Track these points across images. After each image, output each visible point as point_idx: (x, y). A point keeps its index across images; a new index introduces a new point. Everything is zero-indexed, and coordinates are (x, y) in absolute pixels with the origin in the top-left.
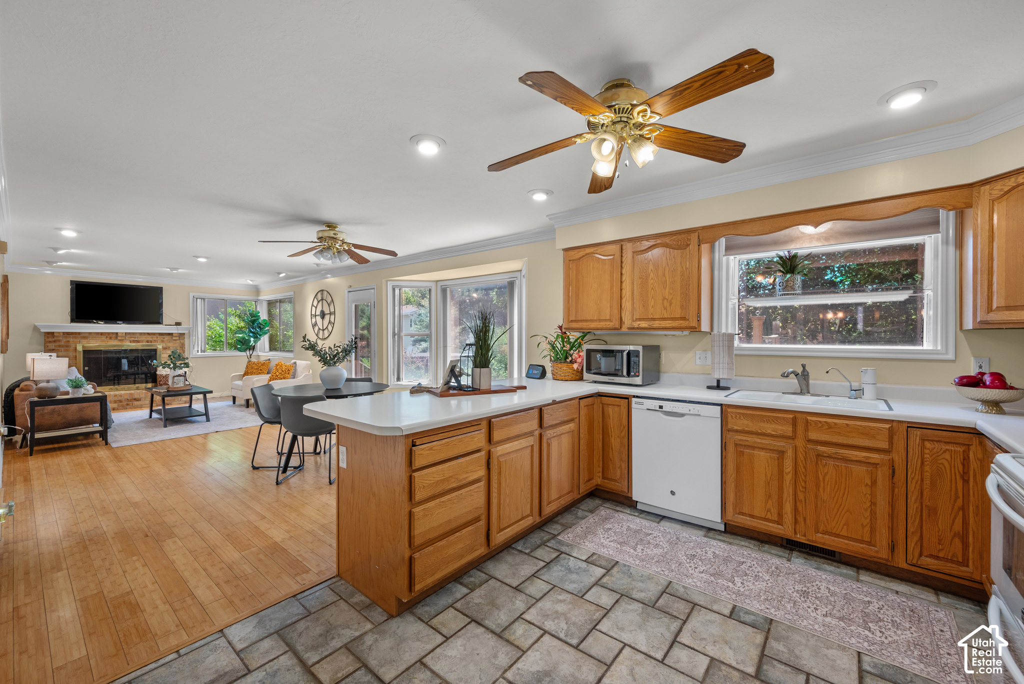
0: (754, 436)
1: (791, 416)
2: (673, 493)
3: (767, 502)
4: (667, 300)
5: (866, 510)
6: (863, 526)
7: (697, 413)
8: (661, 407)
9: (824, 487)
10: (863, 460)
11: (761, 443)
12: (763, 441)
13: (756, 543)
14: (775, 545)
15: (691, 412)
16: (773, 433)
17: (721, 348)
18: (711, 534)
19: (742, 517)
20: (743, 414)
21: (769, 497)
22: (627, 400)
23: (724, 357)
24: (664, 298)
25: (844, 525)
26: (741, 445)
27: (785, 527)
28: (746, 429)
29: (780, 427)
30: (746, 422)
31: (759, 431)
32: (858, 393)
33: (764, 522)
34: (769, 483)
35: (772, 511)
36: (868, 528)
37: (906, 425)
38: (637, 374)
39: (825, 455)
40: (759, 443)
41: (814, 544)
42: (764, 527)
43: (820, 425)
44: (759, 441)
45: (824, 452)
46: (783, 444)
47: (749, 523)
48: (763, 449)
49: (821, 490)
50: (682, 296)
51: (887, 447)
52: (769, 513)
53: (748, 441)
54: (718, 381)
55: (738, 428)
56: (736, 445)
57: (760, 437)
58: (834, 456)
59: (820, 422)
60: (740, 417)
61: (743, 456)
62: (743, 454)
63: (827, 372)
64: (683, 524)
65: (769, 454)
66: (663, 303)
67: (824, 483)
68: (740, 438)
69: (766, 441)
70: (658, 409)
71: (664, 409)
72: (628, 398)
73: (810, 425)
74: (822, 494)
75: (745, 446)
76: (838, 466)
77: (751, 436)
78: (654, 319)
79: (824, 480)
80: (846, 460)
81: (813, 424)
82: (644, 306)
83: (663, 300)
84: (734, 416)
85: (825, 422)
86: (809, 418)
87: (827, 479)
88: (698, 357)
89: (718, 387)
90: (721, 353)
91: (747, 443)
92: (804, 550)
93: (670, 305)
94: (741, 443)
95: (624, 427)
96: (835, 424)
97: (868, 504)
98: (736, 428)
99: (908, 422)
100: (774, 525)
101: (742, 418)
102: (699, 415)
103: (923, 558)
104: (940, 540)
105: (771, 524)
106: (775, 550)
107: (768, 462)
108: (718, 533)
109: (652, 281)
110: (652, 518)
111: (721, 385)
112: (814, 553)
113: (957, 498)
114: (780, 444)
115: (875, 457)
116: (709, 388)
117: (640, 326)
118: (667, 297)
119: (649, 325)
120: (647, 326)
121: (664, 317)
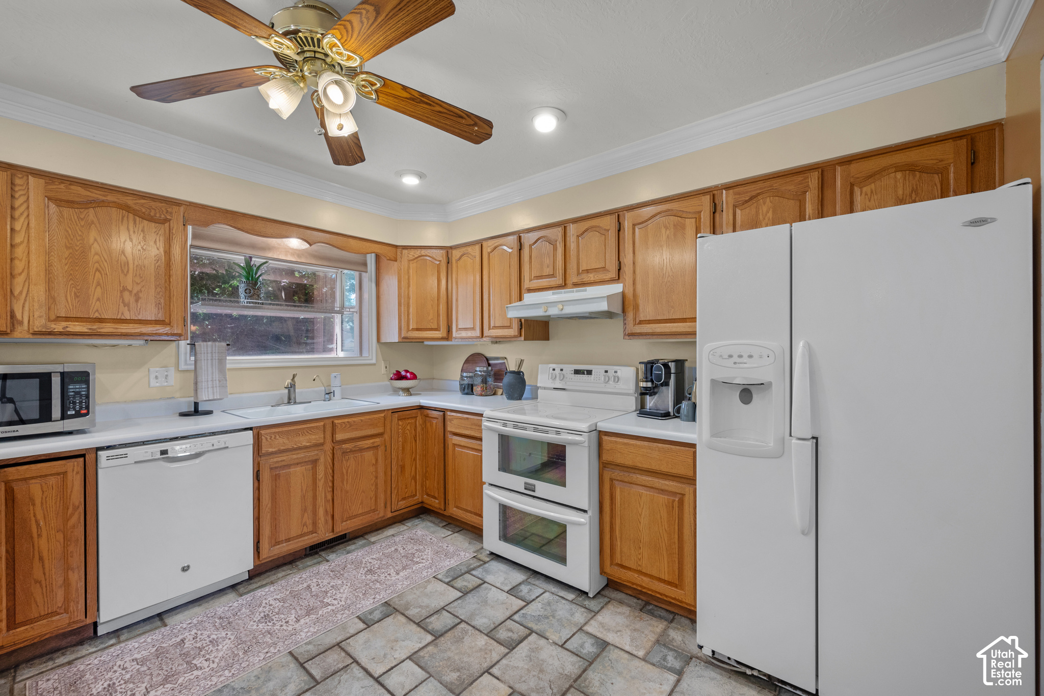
0: (288, 453)
1: (322, 423)
2: (185, 569)
3: (303, 517)
4: (131, 292)
5: (372, 485)
6: (371, 499)
7: (223, 446)
8: (164, 452)
9: (347, 479)
10: (371, 445)
11: (297, 458)
12: (299, 456)
13: (289, 566)
14: (301, 558)
15: (215, 447)
16: (308, 444)
17: (210, 361)
18: (242, 589)
19: (278, 546)
20: (278, 433)
21: (304, 510)
22: (82, 459)
23: (212, 373)
24: (124, 289)
25: (360, 505)
26: (276, 468)
27: (319, 532)
28: (282, 448)
29: (314, 437)
30: (281, 440)
31: (295, 446)
32: (329, 394)
33: (300, 539)
34: (304, 496)
35: (308, 523)
36: (374, 498)
37: (391, 411)
38: (84, 411)
39: (348, 450)
40: (295, 459)
41: (339, 535)
42: (302, 544)
43: (344, 426)
44: (295, 456)
45: (347, 449)
46: (316, 452)
47: (285, 549)
48: (298, 464)
49: (345, 483)
50: (159, 289)
52: (305, 527)
53: (284, 460)
54: (196, 404)
55: (274, 450)
56: (271, 469)
57: (294, 453)
58: (354, 449)
59: (344, 423)
60: (275, 436)
61: (279, 479)
62: (279, 476)
63: (314, 380)
64: (198, 603)
65: (304, 467)
66: (122, 296)
67: (347, 475)
68: (275, 460)
69: (301, 455)
70: (158, 456)
71: (170, 455)
72: (83, 456)
73: (337, 427)
74: (346, 486)
75: (281, 467)
76: (356, 457)
77: (285, 454)
78: (100, 320)
79: (347, 473)
80: (361, 450)
81: (339, 426)
82: (76, 296)
83: (121, 292)
84: (269, 437)
85: (348, 422)
86: (336, 421)
87: (349, 471)
88: (152, 376)
89: (196, 411)
90: (210, 369)
91: (284, 463)
92: (323, 547)
93: (137, 301)
94: (277, 465)
95: (76, 508)
96: (354, 421)
97: (374, 479)
98: (271, 450)
99: (392, 409)
100: (308, 536)
101: (278, 437)
102: (227, 447)
103: (399, 503)
104: (406, 486)
105: (306, 538)
106: (309, 561)
107: (303, 475)
108: (245, 583)
109: (96, 257)
111: (200, 409)
112: (331, 545)
113: (413, 453)
114: (312, 454)
115: (377, 440)
116: (183, 415)
117: (68, 329)
118: (130, 288)
119: (90, 329)
120: (86, 331)
121: (123, 318)
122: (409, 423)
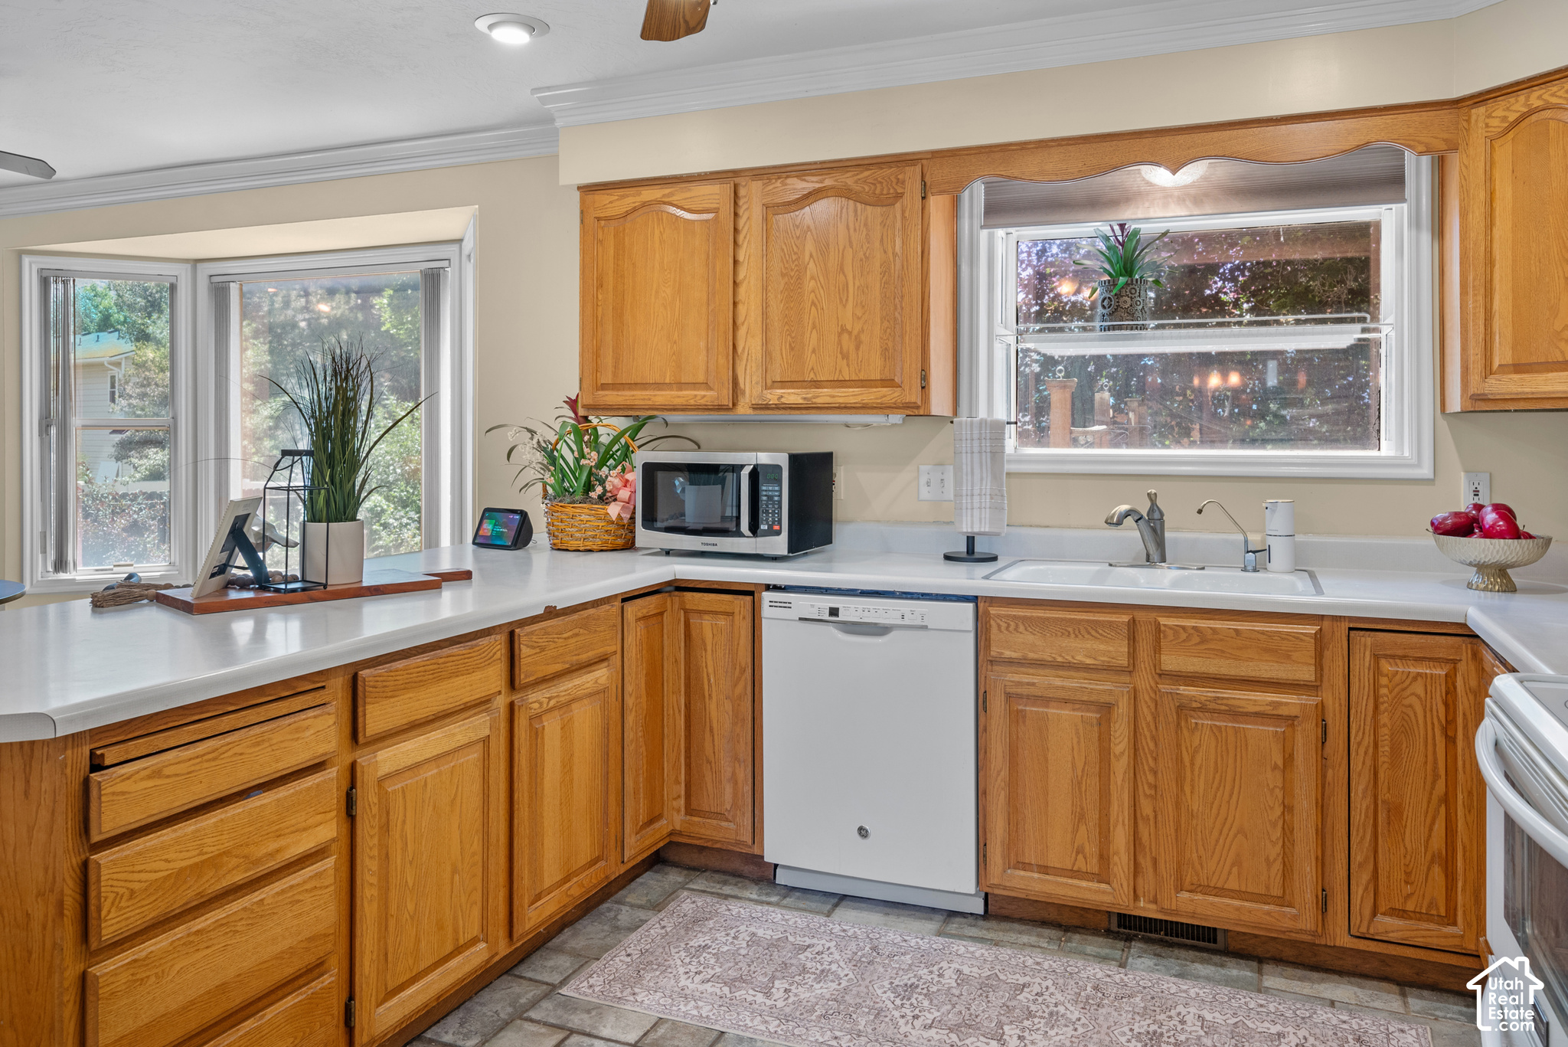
0: (1047, 671)
1: (1125, 618)
2: (863, 832)
3: (1075, 831)
4: (850, 333)
5: (1274, 825)
6: (1269, 863)
7: (918, 622)
8: (834, 612)
9: (1192, 780)
10: (1268, 709)
11: (1063, 688)
12: (1067, 683)
13: (1053, 933)
14: (1095, 931)
15: (906, 622)
16: (1088, 661)
17: (976, 456)
18: (954, 926)
19: (1022, 873)
20: (1024, 619)
21: (1080, 817)
22: (749, 598)
23: (982, 479)
24: (843, 330)
25: (1233, 865)
26: (1020, 696)
27: (1115, 885)
28: (1031, 655)
29: (1102, 647)
30: (1030, 638)
31: (1060, 659)
32: (1258, 557)
33: (1070, 881)
34: (1080, 783)
35: (1087, 849)
36: (1277, 866)
37: (1347, 625)
38: (776, 528)
39: (1195, 705)
40: (1057, 688)
41: (1169, 918)
42: (1070, 893)
43: (1184, 636)
44: (1058, 682)
45: (1192, 699)
46: (1108, 686)
47: (1038, 887)
48: (1066, 701)
49: (1187, 789)
50: (886, 324)
51: (1313, 678)
52: (1080, 856)
53: (1033, 684)
54: (971, 541)
55: (1014, 655)
56: (1009, 696)
57: (1061, 673)
58: (1212, 706)
59: (1184, 628)
60: (1017, 626)
61: (1024, 722)
62: (1024, 717)
63: (1200, 512)
64: (888, 910)
65: (1080, 714)
66: (840, 343)
67: (1192, 771)
68: (1016, 678)
69: (1072, 682)
70: (826, 617)
71: (842, 617)
72: (751, 593)
73: (1165, 637)
74: (1189, 797)
75: (1028, 697)
76: (1219, 728)
77: (1041, 671)
78: (816, 384)
79: (1192, 764)
80: (1235, 713)
81: (1170, 633)
82: (792, 349)
83: (840, 335)
84: (1004, 625)
85: (1194, 628)
86: (1163, 621)
87: (1198, 761)
88: (923, 480)
89: (971, 553)
90: (977, 471)
91: (1032, 691)
92: (1153, 936)
93: (857, 348)
94: (1019, 690)
95: (742, 671)
96: (1214, 630)
97: (1278, 811)
98: (1008, 654)
99: (1351, 619)
100: (1090, 884)
101: (1021, 628)
102: (924, 628)
104: (1408, 874)
105: (1084, 884)
106: (1095, 945)
107: (1077, 733)
108: (970, 920)
109: (813, 283)
110: (813, 905)
111: (979, 548)
112: (1175, 939)
113: (1436, 777)
114: (1102, 687)
115: (1291, 702)
116: (948, 558)
117: (783, 400)
118: (849, 327)
119: (805, 399)
120: (801, 401)
121: (841, 378)
122: (1419, 674)
